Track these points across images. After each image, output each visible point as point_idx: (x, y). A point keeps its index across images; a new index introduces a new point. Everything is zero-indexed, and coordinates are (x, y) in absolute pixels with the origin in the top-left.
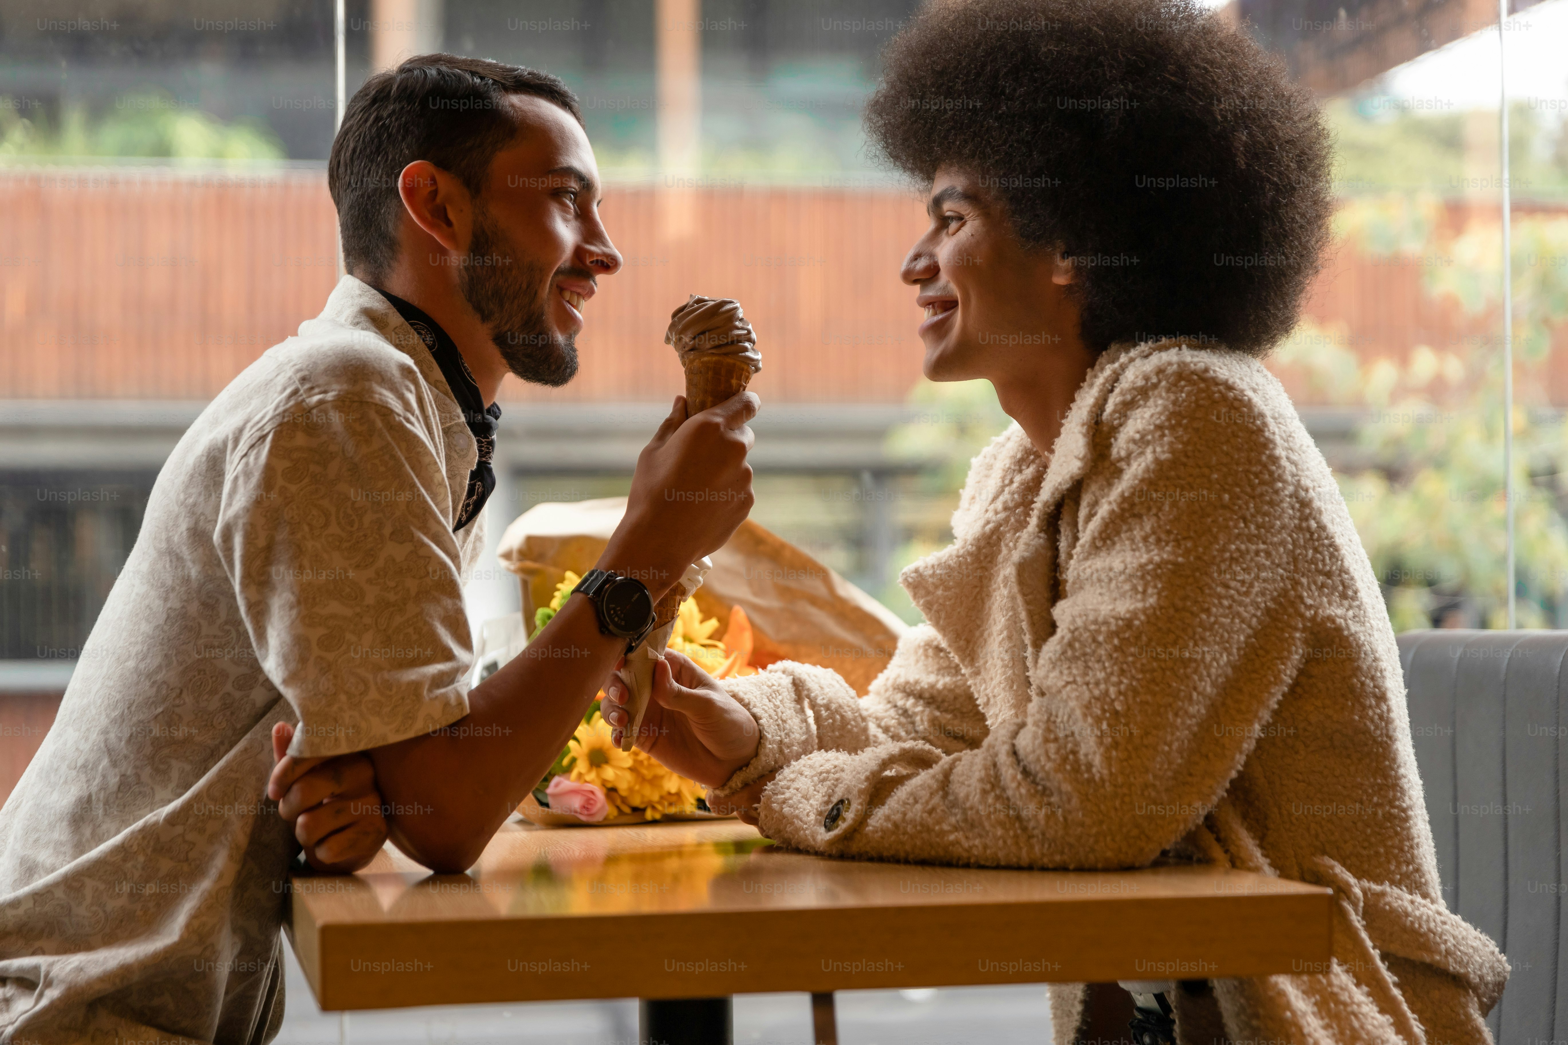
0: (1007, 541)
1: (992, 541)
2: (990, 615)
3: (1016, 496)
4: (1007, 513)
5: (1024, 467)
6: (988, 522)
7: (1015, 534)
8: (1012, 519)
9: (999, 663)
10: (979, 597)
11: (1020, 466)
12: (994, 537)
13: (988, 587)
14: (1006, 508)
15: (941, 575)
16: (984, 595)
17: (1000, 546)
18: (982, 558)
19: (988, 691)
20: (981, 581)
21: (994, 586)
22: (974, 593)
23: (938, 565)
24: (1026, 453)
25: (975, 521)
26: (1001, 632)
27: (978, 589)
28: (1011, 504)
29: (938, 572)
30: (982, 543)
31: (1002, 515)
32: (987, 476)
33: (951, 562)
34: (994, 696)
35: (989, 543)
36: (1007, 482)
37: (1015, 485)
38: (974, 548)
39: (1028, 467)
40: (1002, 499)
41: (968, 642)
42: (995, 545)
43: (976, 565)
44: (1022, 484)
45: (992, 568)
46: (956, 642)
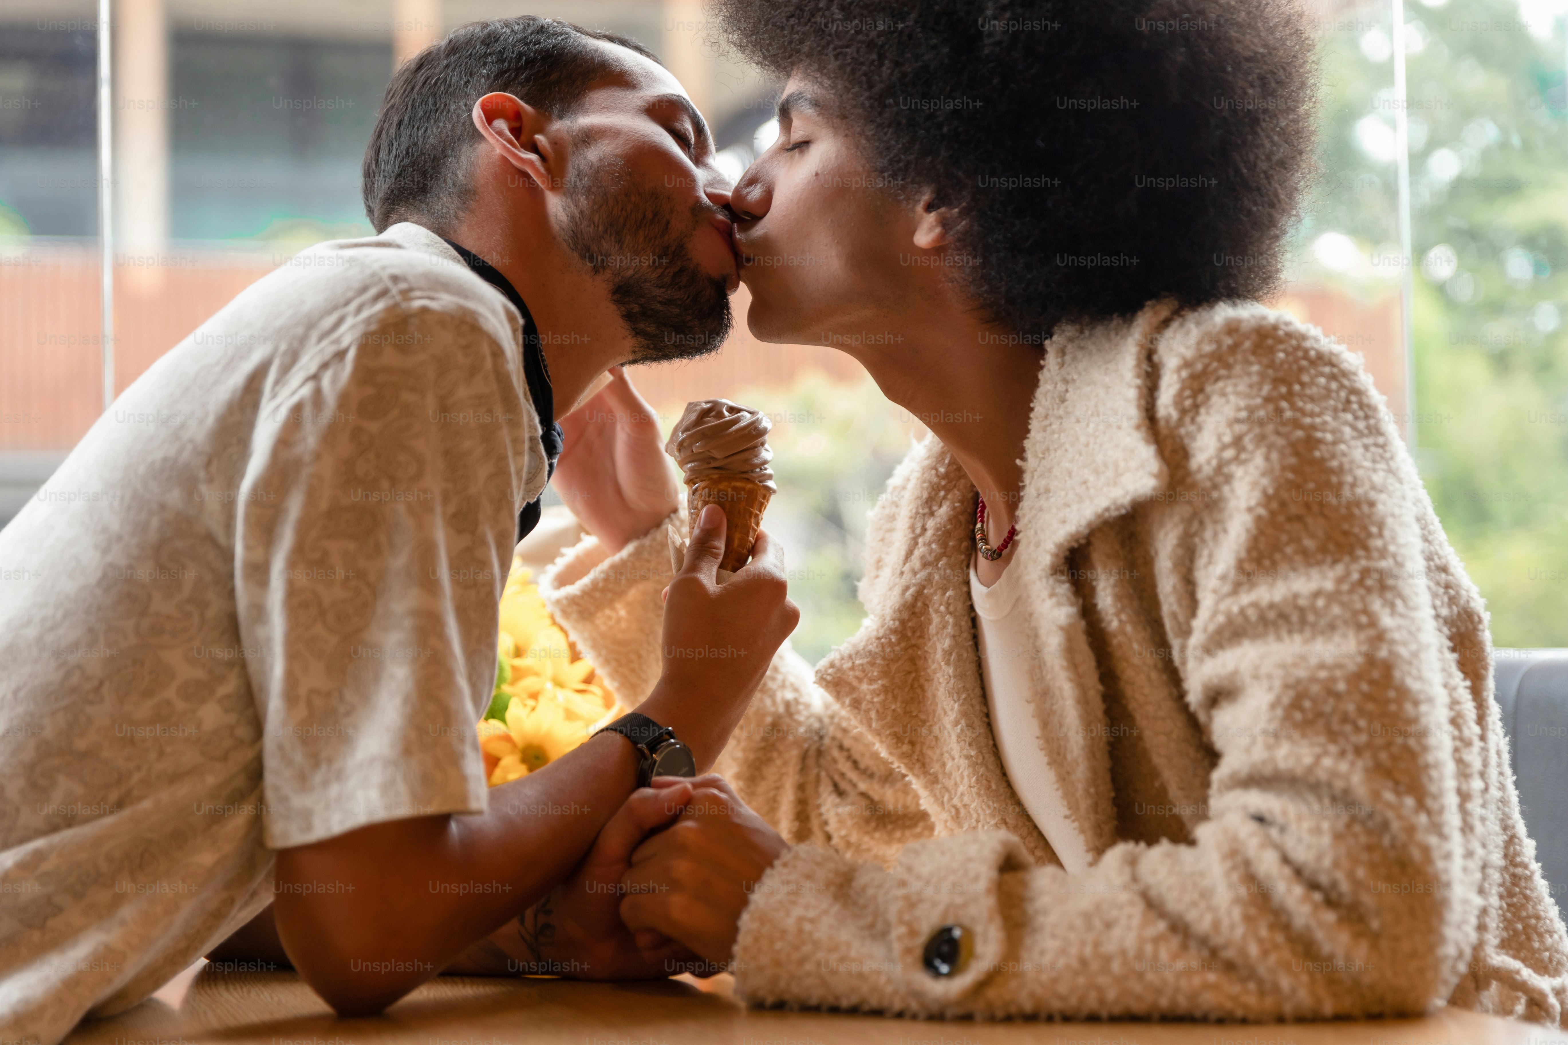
0: (936, 606)
1: (917, 610)
2: (937, 704)
3: (934, 546)
4: (929, 570)
5: (935, 508)
6: (907, 588)
7: (944, 594)
8: (937, 577)
9: (964, 763)
10: (916, 685)
11: (930, 508)
12: (919, 604)
13: (925, 669)
14: (925, 565)
15: (862, 665)
16: (922, 681)
17: (929, 614)
18: (909, 634)
19: (956, 801)
20: (915, 664)
21: (934, 667)
22: (910, 681)
23: (856, 654)
24: (933, 489)
25: (891, 589)
26: (956, 723)
27: (913, 675)
28: (930, 558)
29: (858, 662)
30: (906, 616)
31: (922, 575)
32: (891, 530)
33: (870, 647)
34: (965, 806)
35: (914, 613)
36: (918, 531)
37: (929, 533)
38: (897, 623)
39: (940, 506)
40: (917, 553)
41: (912, 743)
42: (922, 614)
43: (903, 645)
44: (938, 529)
45: (925, 644)
46: (898, 748)
